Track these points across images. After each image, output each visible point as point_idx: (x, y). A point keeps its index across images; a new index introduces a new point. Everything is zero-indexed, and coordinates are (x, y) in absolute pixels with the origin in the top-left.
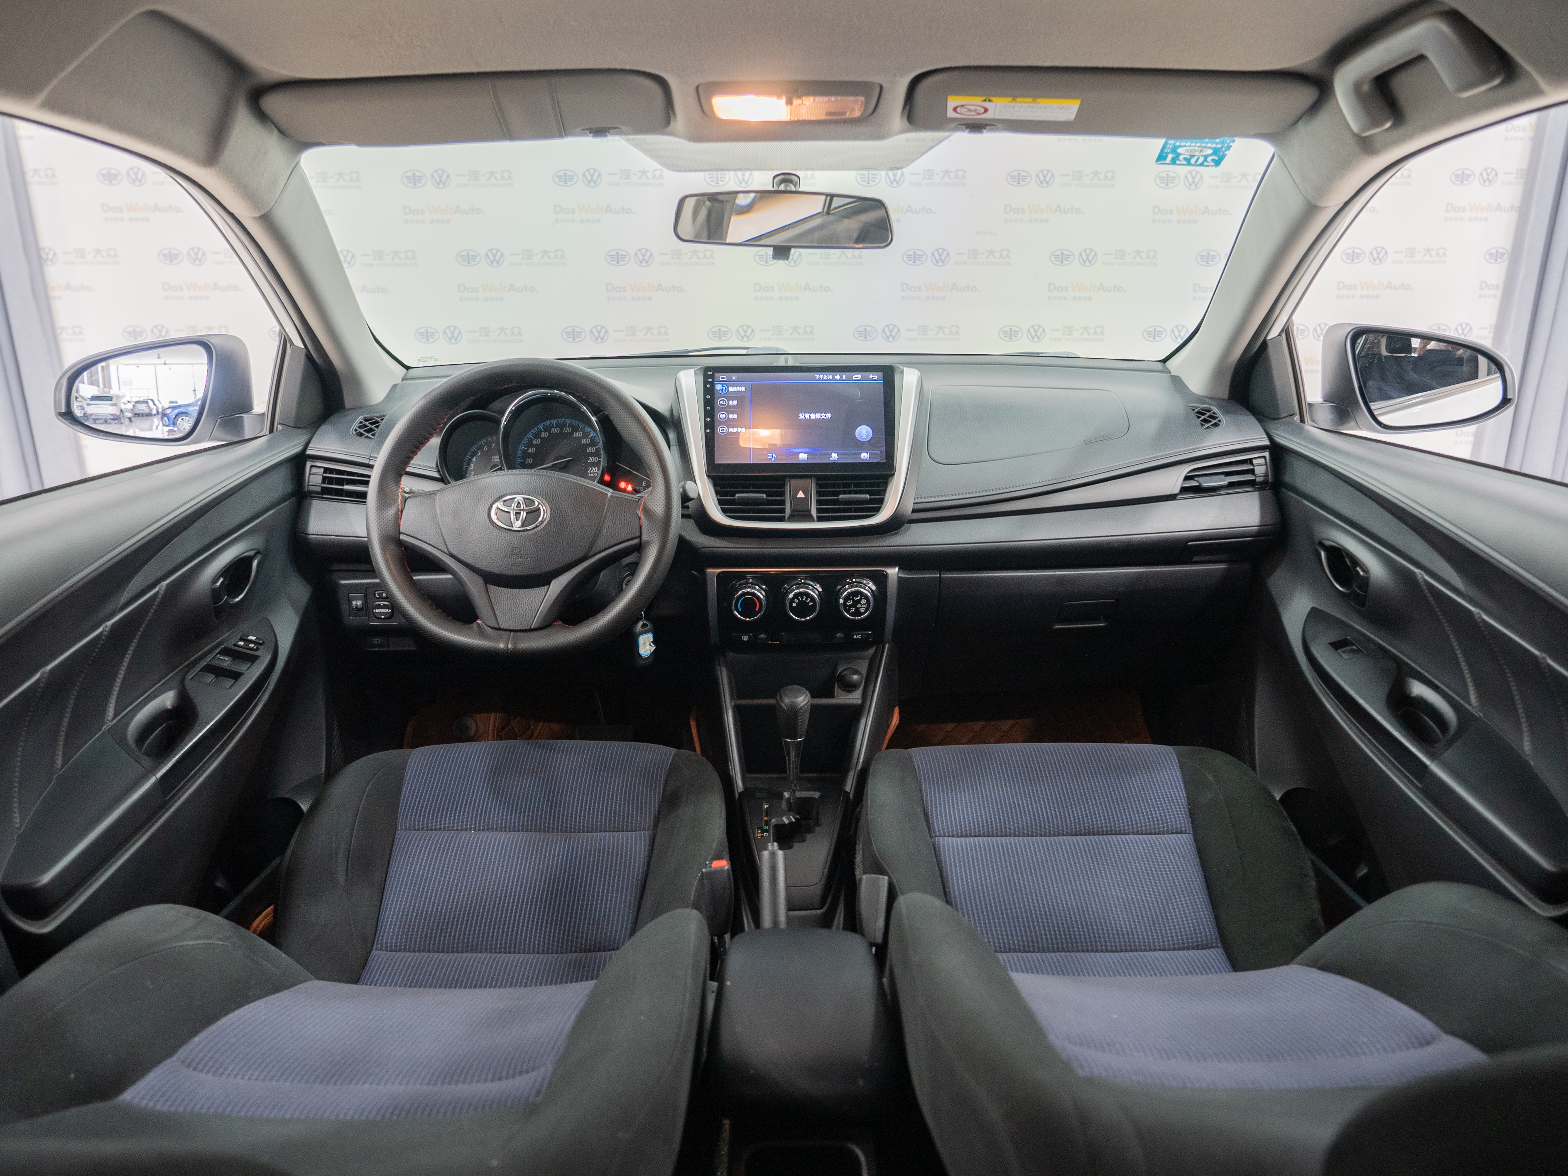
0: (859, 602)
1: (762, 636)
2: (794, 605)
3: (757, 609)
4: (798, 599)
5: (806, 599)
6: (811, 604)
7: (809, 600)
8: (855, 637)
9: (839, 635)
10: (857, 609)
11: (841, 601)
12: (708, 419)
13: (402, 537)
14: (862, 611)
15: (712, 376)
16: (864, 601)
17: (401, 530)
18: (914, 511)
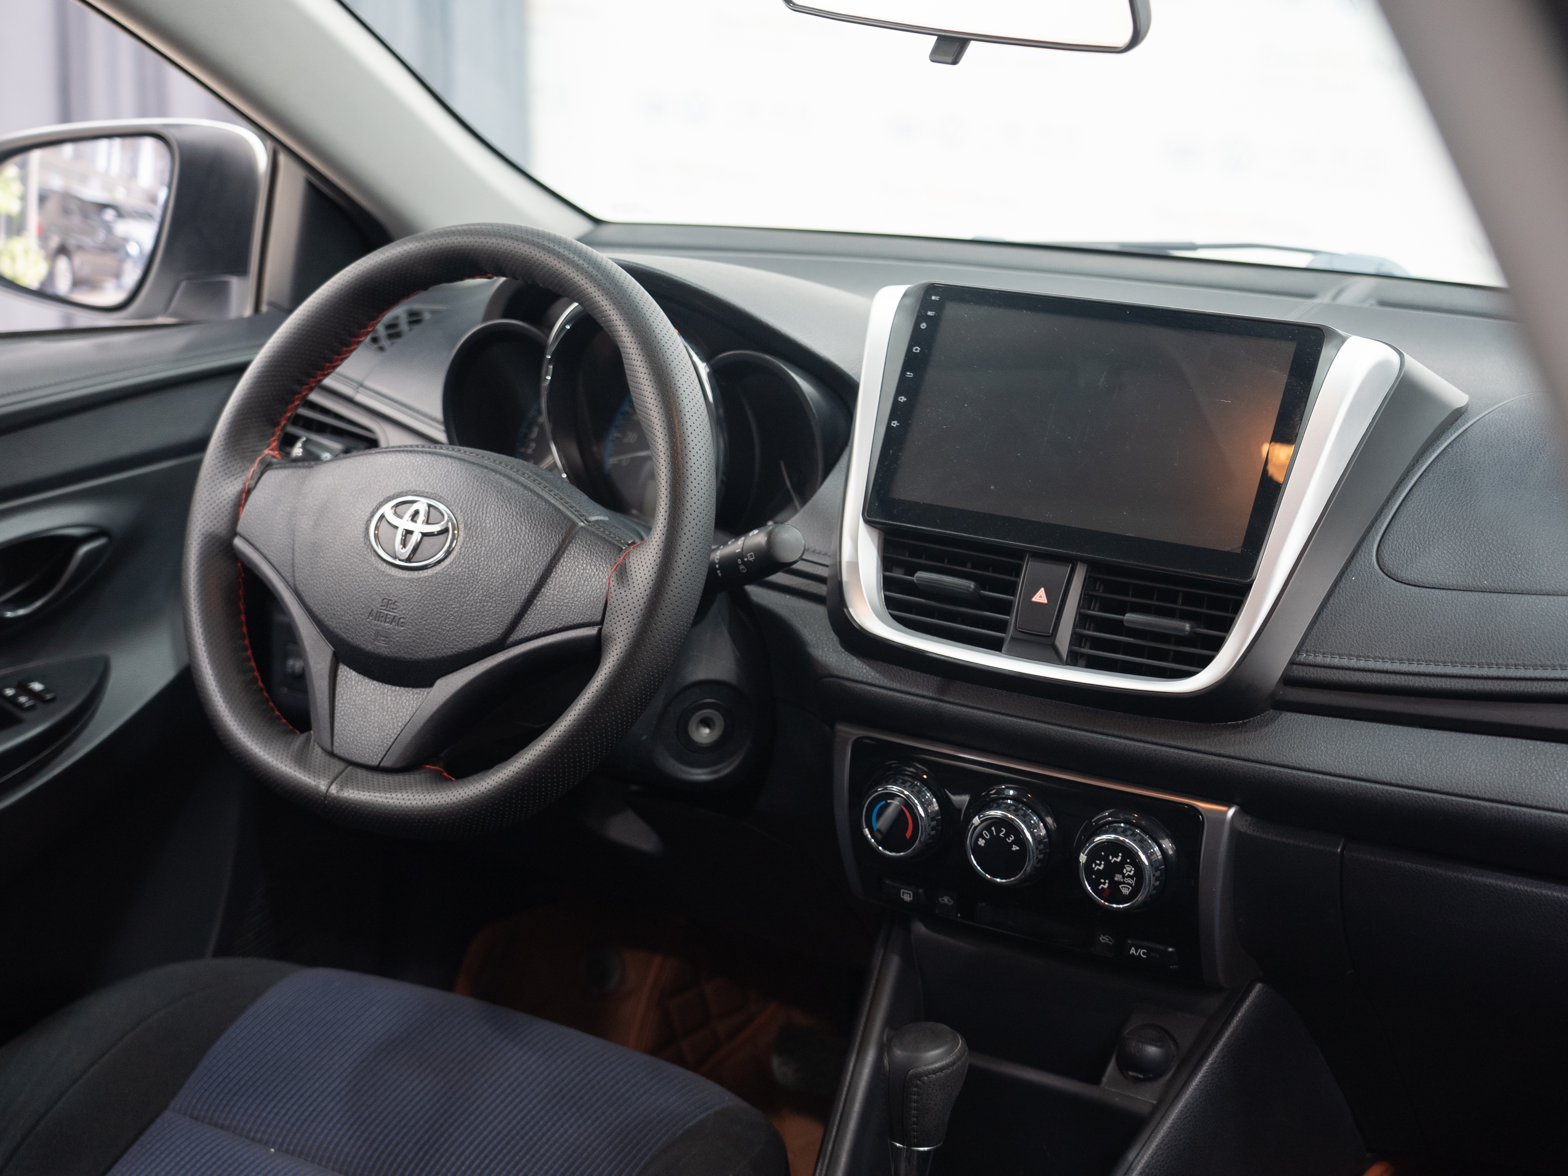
0: (1119, 867)
1: (946, 900)
2: (981, 842)
3: (908, 835)
4: (991, 832)
5: (1007, 835)
6: (1015, 848)
7: (1012, 838)
8: (1133, 951)
9: (1104, 939)
10: (1114, 885)
11: (1083, 858)
12: (902, 399)
13: (238, 542)
14: (1126, 891)
15: (938, 307)
16: (1129, 870)
17: (240, 528)
18: (1287, 680)
